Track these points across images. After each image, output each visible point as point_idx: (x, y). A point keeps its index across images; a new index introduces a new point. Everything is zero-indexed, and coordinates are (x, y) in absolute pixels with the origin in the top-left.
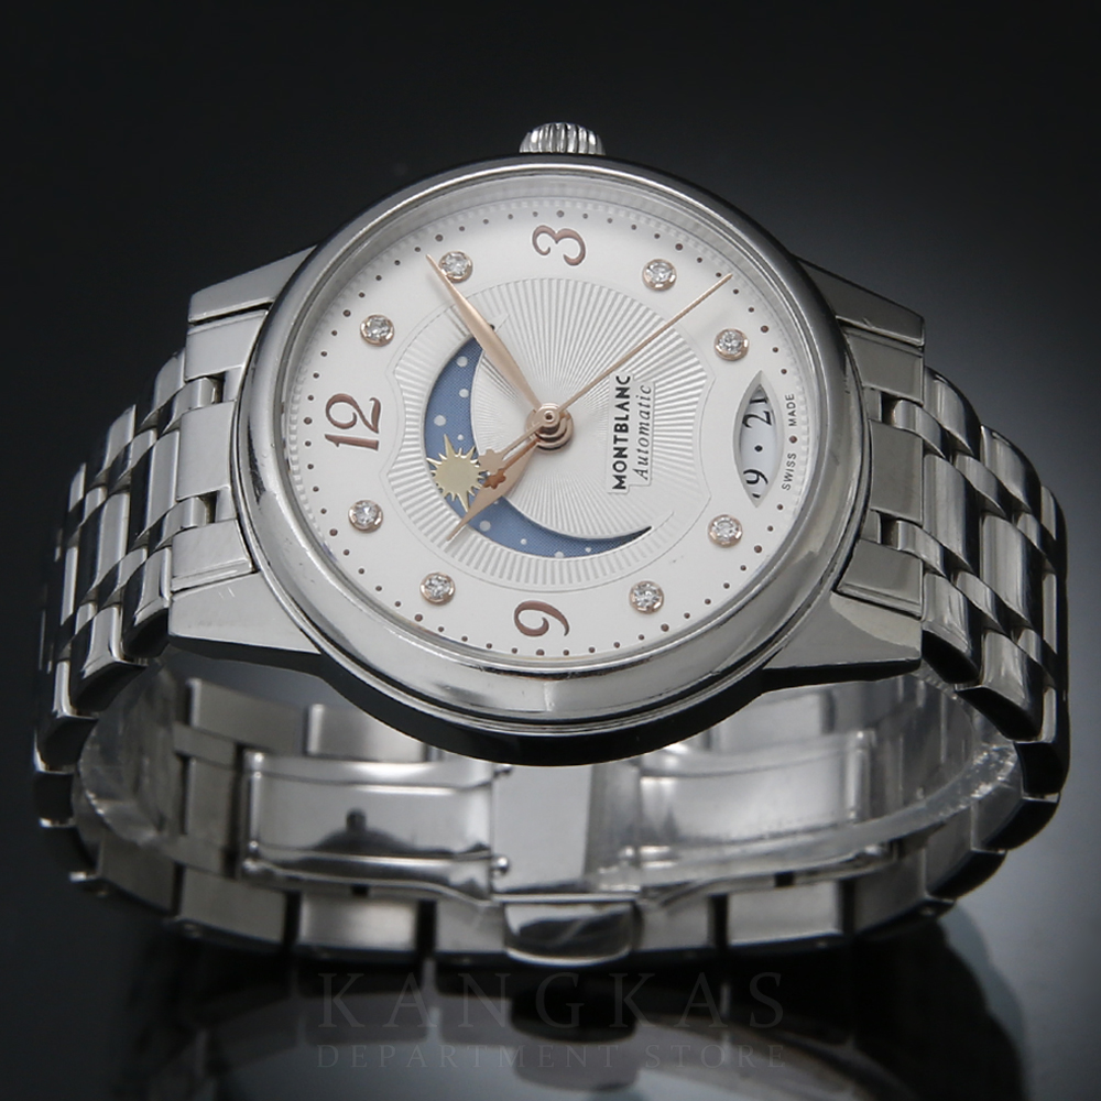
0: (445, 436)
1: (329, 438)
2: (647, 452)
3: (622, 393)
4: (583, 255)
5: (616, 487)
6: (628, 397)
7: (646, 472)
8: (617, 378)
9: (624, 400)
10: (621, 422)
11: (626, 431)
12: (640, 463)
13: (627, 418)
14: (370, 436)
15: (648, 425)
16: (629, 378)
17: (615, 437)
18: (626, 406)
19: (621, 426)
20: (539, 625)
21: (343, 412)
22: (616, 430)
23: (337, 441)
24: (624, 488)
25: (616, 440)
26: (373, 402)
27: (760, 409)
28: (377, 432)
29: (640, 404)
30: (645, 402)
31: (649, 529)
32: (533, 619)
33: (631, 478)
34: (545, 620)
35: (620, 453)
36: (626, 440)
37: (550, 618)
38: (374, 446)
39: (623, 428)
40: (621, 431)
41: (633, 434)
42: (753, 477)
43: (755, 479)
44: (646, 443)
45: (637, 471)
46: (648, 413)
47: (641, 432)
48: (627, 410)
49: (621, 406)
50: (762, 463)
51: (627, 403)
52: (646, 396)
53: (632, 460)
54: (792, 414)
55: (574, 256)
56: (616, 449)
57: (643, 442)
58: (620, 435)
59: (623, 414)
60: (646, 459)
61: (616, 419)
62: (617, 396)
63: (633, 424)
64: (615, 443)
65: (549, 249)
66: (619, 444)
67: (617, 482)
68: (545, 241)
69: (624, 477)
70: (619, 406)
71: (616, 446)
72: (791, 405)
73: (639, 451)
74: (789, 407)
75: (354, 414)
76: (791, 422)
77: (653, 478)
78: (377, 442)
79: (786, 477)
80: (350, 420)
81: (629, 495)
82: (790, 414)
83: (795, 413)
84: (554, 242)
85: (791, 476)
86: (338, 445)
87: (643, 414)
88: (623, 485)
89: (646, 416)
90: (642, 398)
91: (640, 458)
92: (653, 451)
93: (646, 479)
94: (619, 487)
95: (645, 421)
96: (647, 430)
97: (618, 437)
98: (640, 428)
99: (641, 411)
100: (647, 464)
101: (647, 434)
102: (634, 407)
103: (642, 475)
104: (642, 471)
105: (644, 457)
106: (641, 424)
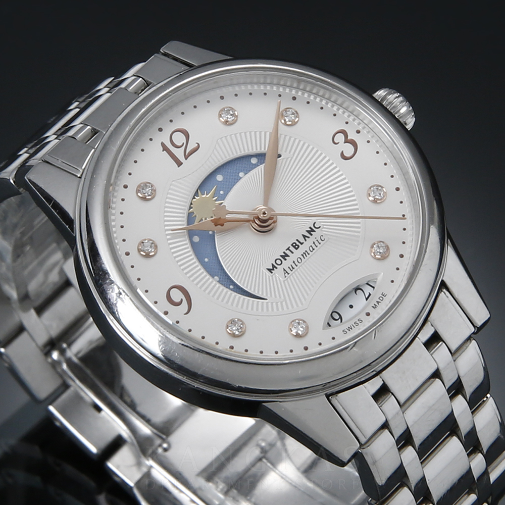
0: (216, 186)
1: (163, 144)
2: (296, 266)
3: (311, 231)
4: (351, 158)
5: (268, 269)
6: (311, 235)
7: (288, 274)
8: (315, 223)
9: (308, 235)
10: (298, 243)
11: (297, 249)
12: (289, 267)
13: (302, 244)
14: (181, 158)
15: (309, 254)
16: (320, 227)
17: (289, 247)
18: (306, 238)
19: (296, 245)
20: (177, 300)
21: (179, 139)
22: (292, 245)
23: (165, 148)
24: (272, 273)
25: (288, 249)
26: (197, 145)
27: (368, 290)
28: (186, 159)
29: (314, 243)
30: (316, 243)
31: (266, 299)
32: (177, 295)
33: (279, 271)
34: (182, 300)
35: (285, 256)
36: (292, 253)
37: (185, 301)
38: (179, 164)
39: (296, 247)
40: (294, 247)
41: (298, 253)
42: (337, 317)
43: (337, 318)
44: (300, 262)
45: (284, 270)
47: (303, 255)
48: (306, 240)
49: (304, 236)
50: (347, 314)
51: (308, 237)
52: (320, 241)
53: (287, 264)
54: (378, 302)
55: (347, 155)
56: (284, 253)
57: (299, 259)
58: (292, 248)
59: (302, 240)
61: (297, 240)
62: (307, 231)
63: (302, 249)
64: (286, 250)
65: (338, 143)
66: (288, 252)
67: (271, 268)
68: (340, 138)
69: (276, 268)
70: (303, 235)
71: (286, 252)
72: (381, 299)
73: (294, 262)
74: (379, 298)
75: (183, 144)
76: (374, 306)
77: (289, 279)
78: (182, 163)
79: (349, 328)
80: (179, 144)
81: (271, 277)
82: (377, 302)
83: (380, 303)
84: (344, 141)
85: (351, 329)
86: (163, 151)
87: (311, 248)
88: (272, 271)
89: (312, 250)
90: (317, 240)
91: (291, 266)
92: (299, 267)
93: (285, 277)
94: (270, 270)
95: (309, 252)
96: (306, 256)
97: (290, 249)
98: (304, 253)
99: (311, 246)
100: (292, 271)
101: (304, 258)
102: (309, 242)
103: (285, 274)
104: (287, 272)
105: (294, 267)
106: (306, 251)
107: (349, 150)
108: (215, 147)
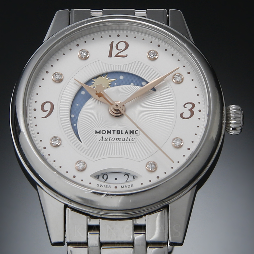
0: (116, 79)
1: (112, 43)
2: (109, 140)
3: (131, 132)
4: (184, 118)
5: (96, 131)
6: (130, 134)
7: (102, 140)
8: (137, 130)
9: (129, 133)
10: (120, 132)
11: (117, 134)
12: (105, 138)
13: (122, 134)
14: (113, 55)
15: (120, 140)
16: (137, 134)
17: (115, 130)
18: (126, 133)
19: (119, 132)
20: (45, 109)
21: (122, 46)
22: (117, 131)
23: (112, 45)
24: (96, 134)
26: (126, 55)
27: (131, 179)
28: (115, 57)
29: (127, 138)
30: (128, 139)
31: (81, 142)
32: (47, 107)
33: (99, 136)
34: (47, 110)
35: (109, 132)
36: (114, 134)
37: (47, 113)
39: (118, 132)
40: (117, 132)
41: (116, 136)
44: (113, 140)
45: (102, 137)
46: (124, 140)
47: (117, 138)
48: (125, 134)
49: (126, 132)
50: (111, 180)
51: (128, 134)
52: (131, 140)
53: (106, 136)
55: (183, 115)
56: (110, 131)
57: (113, 139)
58: (116, 132)
59: (124, 132)
60: (107, 140)
61: (122, 131)
62: (130, 131)
63: (120, 136)
64: (113, 130)
65: (186, 108)
66: (112, 132)
67: (98, 131)
68: (189, 106)
69: (100, 133)
70: (126, 131)
71: (112, 131)
72: (129, 186)
73: (110, 138)
74: (128, 185)
75: (121, 50)
76: (122, 186)
77: (100, 143)
78: (111, 57)
79: (102, 185)
80: (119, 48)
81: (93, 135)
82: (126, 186)
83: (126, 188)
84: (189, 109)
85: (102, 187)
86: (110, 45)
87: (124, 139)
88: (97, 133)
89: (123, 140)
90: (130, 138)
91: (107, 138)
92: (110, 142)
93: (100, 140)
94: (96, 132)
95: (121, 140)
96: (118, 140)
97: (115, 131)
98: (118, 138)
99: (125, 138)
100: (105, 140)
101: (116, 140)
102: (126, 136)
103: (101, 139)
104: (102, 139)
105: (108, 140)
106: (120, 138)
107: (187, 114)
108: (133, 63)
